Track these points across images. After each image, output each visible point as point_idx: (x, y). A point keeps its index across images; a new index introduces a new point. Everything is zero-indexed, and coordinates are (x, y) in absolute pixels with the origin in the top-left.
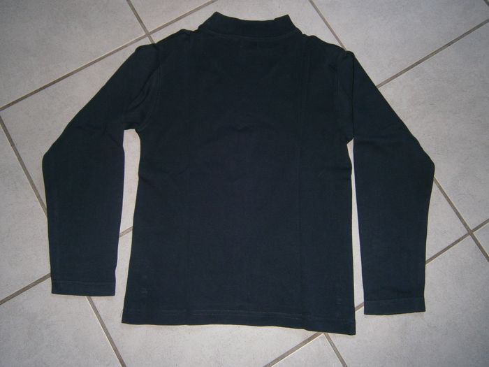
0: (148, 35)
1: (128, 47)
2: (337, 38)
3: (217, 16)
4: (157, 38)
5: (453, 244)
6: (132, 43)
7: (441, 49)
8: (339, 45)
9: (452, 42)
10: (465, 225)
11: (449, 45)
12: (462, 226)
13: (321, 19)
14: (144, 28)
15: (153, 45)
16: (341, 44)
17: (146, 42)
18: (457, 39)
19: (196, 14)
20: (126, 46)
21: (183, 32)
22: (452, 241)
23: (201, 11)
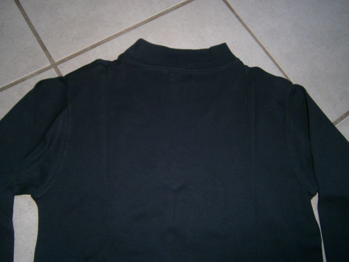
0: (54, 65)
1: (26, 81)
2: (280, 69)
3: (141, 43)
4: (66, 70)
6: (32, 76)
8: (284, 77)
13: (260, 48)
14: (50, 57)
15: (61, 79)
16: (286, 76)
17: (52, 74)
19: (115, 41)
20: (23, 80)
21: (98, 63)
23: (121, 37)
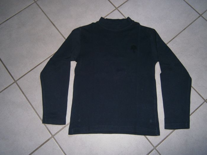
5: (200, 106)
7: (181, 32)
9: (185, 29)
10: (203, 98)
11: (184, 30)
12: (202, 99)
18: (187, 27)
22: (199, 105)
